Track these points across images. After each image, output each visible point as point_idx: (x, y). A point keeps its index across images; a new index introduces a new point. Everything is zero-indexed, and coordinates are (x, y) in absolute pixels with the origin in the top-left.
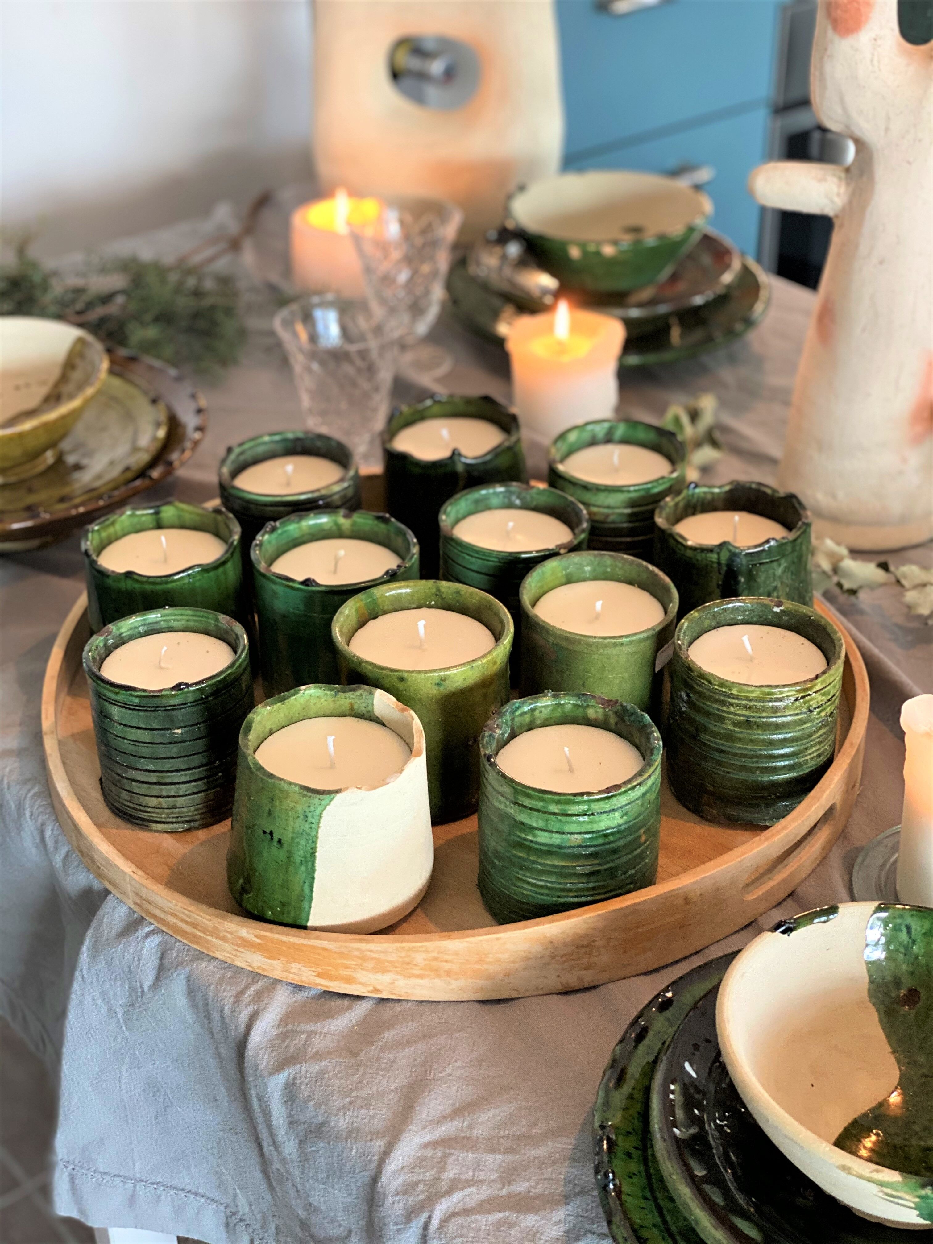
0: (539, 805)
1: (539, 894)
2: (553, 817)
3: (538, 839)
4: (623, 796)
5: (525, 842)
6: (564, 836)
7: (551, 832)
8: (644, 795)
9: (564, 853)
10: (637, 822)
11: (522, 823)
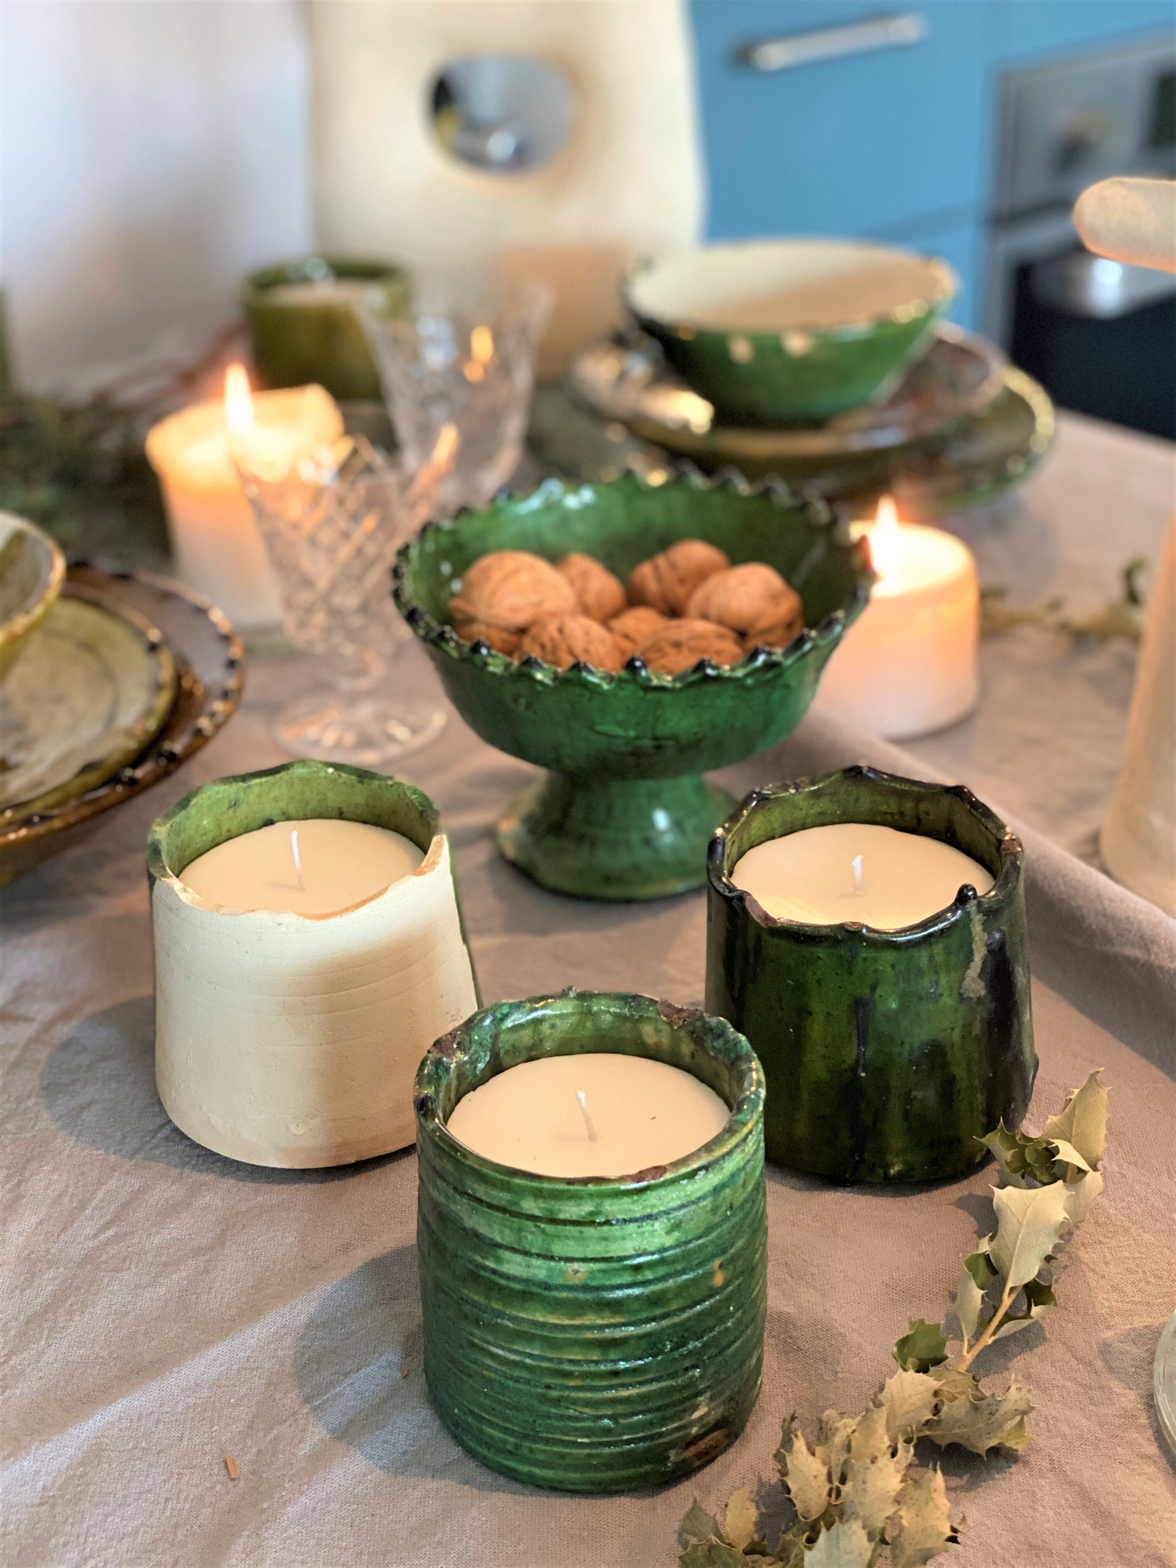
0: (502, 1197)
1: (511, 1378)
2: (530, 1224)
3: (505, 1268)
4: (670, 1189)
5: (482, 1273)
6: (553, 1264)
7: (526, 1253)
8: (716, 1191)
9: (556, 1298)
10: (704, 1246)
11: (477, 1235)
